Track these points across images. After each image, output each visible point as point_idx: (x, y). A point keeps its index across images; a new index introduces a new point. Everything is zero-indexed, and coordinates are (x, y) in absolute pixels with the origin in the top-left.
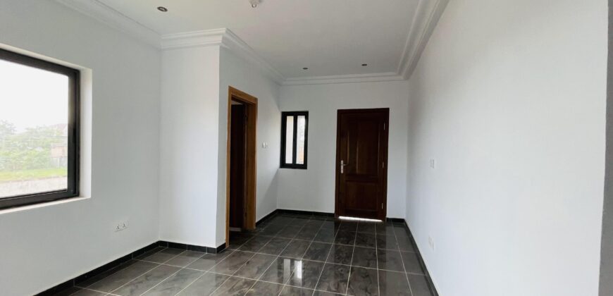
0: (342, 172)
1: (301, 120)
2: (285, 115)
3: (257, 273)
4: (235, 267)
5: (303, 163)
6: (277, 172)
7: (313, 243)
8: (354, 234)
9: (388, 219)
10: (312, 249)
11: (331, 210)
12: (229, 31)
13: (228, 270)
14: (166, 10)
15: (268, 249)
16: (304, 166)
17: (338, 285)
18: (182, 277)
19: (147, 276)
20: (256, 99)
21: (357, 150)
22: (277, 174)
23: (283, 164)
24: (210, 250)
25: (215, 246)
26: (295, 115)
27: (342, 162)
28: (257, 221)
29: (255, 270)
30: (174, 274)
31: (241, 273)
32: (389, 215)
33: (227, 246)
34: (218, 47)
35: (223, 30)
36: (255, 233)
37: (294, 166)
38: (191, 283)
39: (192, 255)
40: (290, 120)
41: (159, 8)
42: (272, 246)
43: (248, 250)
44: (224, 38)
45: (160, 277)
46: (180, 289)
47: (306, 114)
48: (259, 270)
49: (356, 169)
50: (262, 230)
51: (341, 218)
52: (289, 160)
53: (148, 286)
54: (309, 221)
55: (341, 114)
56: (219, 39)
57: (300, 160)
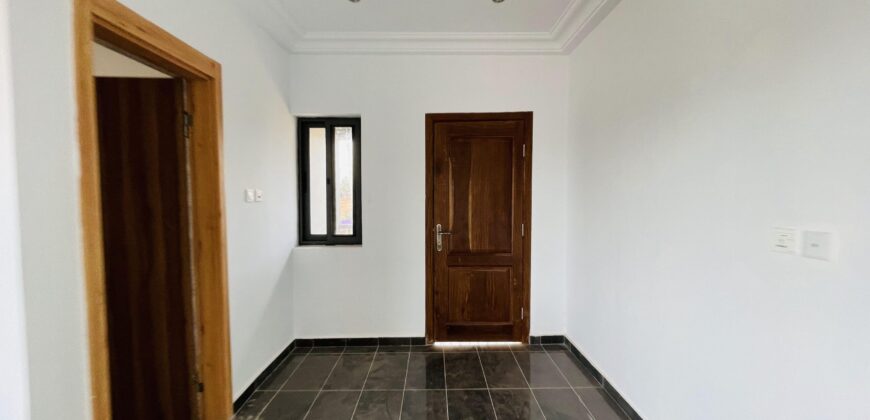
0: (439, 248)
1: (344, 138)
2: (304, 125)
5: (351, 233)
6: (291, 258)
9: (533, 338)
11: (418, 330)
16: (356, 239)
20: (214, 65)
21: (470, 198)
23: (305, 237)
26: (330, 124)
27: (439, 227)
32: (537, 329)
37: (331, 239)
40: (317, 136)
47: (354, 123)
49: (467, 241)
51: (438, 344)
52: (318, 227)
55: (434, 122)
57: (344, 228)
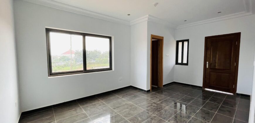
0: (207, 67)
1: (186, 44)
2: (178, 42)
3: (159, 101)
4: (152, 98)
5: (186, 63)
6: (174, 66)
7: (186, 97)
8: (210, 97)
9: (237, 93)
10: (184, 98)
11: (201, 84)
12: (149, 15)
13: (149, 98)
14: (130, 15)
15: (165, 95)
16: (187, 64)
17: (191, 113)
18: (135, 96)
19: (126, 94)
20: (163, 37)
21: (217, 56)
22: (174, 67)
23: (177, 63)
24: (145, 91)
25: (146, 90)
26: (183, 41)
27: (207, 63)
28: (163, 85)
29: (159, 100)
30: (133, 95)
31: (153, 99)
32: (238, 91)
33: (151, 91)
34: (147, 21)
35: (147, 16)
36: (162, 89)
37: (182, 64)
38: (137, 98)
39: (139, 91)
40: (180, 44)
41: (128, 15)
42: (167, 94)
43: (158, 93)
44: (148, 18)
45: (130, 95)
46: (134, 99)
47: (188, 40)
48: (160, 100)
49: (216, 66)
50: (165, 88)
51: (206, 89)
52: (180, 61)
53: (127, 97)
54: (188, 88)
55: (207, 38)
56: (147, 19)
57: (185, 61)
